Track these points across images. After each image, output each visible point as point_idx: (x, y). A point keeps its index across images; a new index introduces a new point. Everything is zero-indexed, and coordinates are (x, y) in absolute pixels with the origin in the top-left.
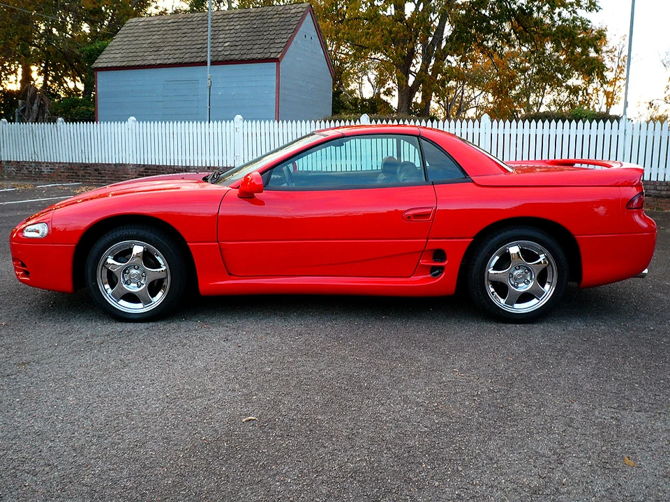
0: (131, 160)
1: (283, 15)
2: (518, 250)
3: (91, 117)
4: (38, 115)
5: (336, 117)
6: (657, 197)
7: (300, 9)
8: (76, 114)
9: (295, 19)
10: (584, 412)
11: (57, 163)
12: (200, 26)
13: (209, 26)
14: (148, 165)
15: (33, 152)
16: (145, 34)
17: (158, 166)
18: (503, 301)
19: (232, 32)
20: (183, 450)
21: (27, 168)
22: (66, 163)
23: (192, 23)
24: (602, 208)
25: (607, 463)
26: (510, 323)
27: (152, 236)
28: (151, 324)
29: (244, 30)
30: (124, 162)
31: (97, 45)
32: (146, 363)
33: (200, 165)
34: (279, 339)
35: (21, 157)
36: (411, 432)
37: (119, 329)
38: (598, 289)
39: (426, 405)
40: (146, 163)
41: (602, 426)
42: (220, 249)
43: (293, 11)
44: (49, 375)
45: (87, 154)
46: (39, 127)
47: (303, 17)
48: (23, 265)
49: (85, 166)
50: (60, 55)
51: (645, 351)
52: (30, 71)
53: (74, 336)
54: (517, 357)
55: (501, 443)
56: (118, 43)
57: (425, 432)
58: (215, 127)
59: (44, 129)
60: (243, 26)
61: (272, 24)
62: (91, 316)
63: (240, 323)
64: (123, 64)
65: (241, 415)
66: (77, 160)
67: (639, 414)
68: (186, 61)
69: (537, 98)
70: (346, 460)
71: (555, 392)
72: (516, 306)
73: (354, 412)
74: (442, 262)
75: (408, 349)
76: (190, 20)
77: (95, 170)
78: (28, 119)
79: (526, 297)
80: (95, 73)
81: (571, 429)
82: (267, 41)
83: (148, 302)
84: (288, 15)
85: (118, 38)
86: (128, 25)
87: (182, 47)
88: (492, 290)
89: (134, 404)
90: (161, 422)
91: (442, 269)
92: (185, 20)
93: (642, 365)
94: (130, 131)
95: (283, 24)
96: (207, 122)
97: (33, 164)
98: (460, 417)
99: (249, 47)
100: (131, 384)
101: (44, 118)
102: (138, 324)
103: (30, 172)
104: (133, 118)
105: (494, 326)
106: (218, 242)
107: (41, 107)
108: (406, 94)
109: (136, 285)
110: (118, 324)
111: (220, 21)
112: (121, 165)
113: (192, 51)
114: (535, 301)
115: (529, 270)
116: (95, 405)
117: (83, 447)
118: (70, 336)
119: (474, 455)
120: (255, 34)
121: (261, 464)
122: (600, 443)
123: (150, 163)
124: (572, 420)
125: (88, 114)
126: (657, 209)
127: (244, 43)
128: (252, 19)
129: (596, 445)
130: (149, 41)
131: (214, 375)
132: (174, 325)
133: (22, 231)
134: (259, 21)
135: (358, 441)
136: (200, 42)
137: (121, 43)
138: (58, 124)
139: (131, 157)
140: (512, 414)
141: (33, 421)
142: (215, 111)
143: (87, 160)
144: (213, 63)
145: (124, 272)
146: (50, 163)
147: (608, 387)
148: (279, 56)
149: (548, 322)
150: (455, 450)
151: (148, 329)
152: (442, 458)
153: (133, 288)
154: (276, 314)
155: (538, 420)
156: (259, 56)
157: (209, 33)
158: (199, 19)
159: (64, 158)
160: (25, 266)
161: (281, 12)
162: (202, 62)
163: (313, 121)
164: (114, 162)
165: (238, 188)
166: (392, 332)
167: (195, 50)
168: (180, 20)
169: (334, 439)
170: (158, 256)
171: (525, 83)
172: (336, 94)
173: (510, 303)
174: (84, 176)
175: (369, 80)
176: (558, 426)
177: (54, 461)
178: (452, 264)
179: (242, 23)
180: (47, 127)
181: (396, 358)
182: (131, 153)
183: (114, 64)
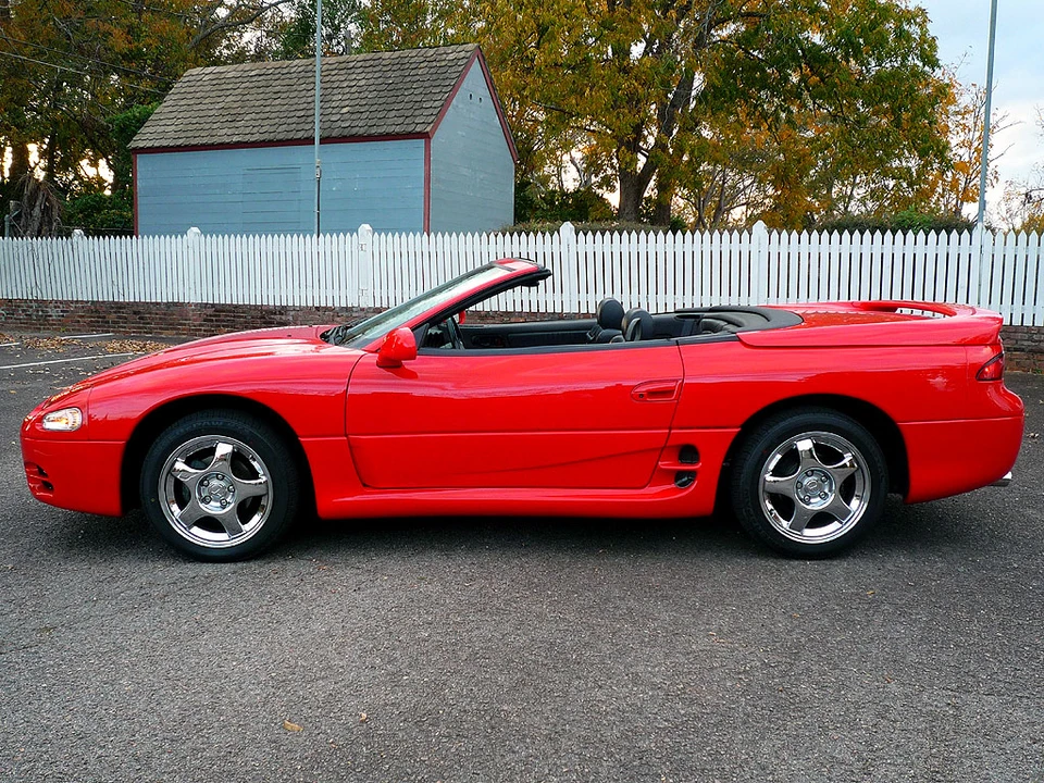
0: (192, 296)
1: (434, 64)
2: (811, 445)
3: (127, 228)
4: (41, 224)
5: (521, 226)
6: (1033, 352)
7: (463, 54)
8: (103, 222)
9: (453, 69)
10: (907, 696)
11: (72, 302)
12: (302, 81)
13: (318, 82)
14: (219, 304)
15: (34, 284)
16: (214, 94)
17: (237, 306)
18: (785, 523)
19: (353, 90)
20: (302, 759)
21: (23, 311)
22: (88, 302)
23: (289, 76)
24: (939, 379)
25: (937, 772)
26: (797, 559)
27: (248, 429)
28: (239, 565)
29: (373, 88)
30: (181, 301)
31: (137, 111)
32: (237, 626)
33: (304, 304)
34: (439, 587)
35: (15, 292)
36: (644, 729)
37: (191, 574)
38: (936, 503)
39: (666, 687)
40: (216, 302)
41: (933, 717)
42: (350, 447)
43: (451, 57)
44: (88, 646)
45: (120, 286)
46: (44, 245)
47: (467, 66)
48: (41, 472)
49: (119, 307)
50: (75, 125)
51: (1004, 601)
52: (27, 152)
53: (121, 584)
54: (806, 613)
55: (779, 744)
56: (170, 109)
57: (664, 729)
58: (327, 243)
59: (52, 248)
60: (371, 81)
61: (418, 77)
62: (145, 553)
63: (378, 561)
64: (179, 142)
65: (386, 704)
66: (105, 296)
67: (990, 698)
68: (281, 137)
69: (844, 188)
70: (547, 771)
71: (863, 665)
72: (808, 532)
73: (558, 699)
74: (692, 464)
75: (639, 600)
76: (285, 71)
77: (135, 313)
78: (25, 232)
79: (821, 519)
80: (133, 157)
81: (884, 722)
82: (410, 105)
83: (236, 531)
84: (443, 64)
85: (170, 99)
86: (187, 79)
87: (273, 115)
88: (770, 507)
89: (222, 690)
90: (264, 717)
91: (692, 474)
92: (277, 71)
93: (997, 623)
94: (191, 252)
95: (435, 77)
96: (315, 236)
97: (34, 305)
98: (717, 705)
99: (381, 115)
100: (216, 660)
101: (50, 230)
102: (219, 566)
103: (29, 316)
104: (195, 229)
105: (771, 564)
106: (346, 436)
107: (46, 211)
108: (633, 185)
109: (219, 504)
110: (189, 565)
111: (333, 73)
112: (175, 304)
113: (290, 121)
114: (835, 525)
115: (828, 477)
116: (162, 692)
117: (149, 756)
118: (116, 585)
119: (739, 762)
120: (391, 93)
121: (419, 778)
122: (928, 743)
123: (223, 302)
124: (887, 709)
125: (121, 222)
126: (1034, 371)
127: (373, 108)
128: (385, 69)
129: (922, 745)
130: (221, 105)
131: (342, 645)
132: (276, 566)
133: (40, 420)
134: (398, 73)
135: (564, 743)
136: (301, 107)
137: (174, 109)
138: (75, 239)
139: (192, 292)
140: (797, 700)
141: (69, 717)
142: (328, 218)
143: (121, 297)
144: (324, 141)
145: (201, 484)
146: (61, 302)
147: (944, 658)
148: (428, 129)
149: (854, 557)
150: (710, 755)
151: (235, 572)
152: (691, 767)
153: (213, 508)
154: (433, 547)
155: (838, 710)
156: (398, 129)
157: (318, 92)
158: (300, 69)
159: (85, 294)
160: (45, 475)
161: (432, 59)
162: (307, 138)
163: (484, 234)
164: (165, 301)
165: (376, 352)
166: (615, 574)
167: (295, 119)
168: (271, 71)
169: (528, 740)
170: (254, 460)
171: (825, 164)
172: (521, 187)
173: (797, 527)
174: (117, 323)
175: (572, 161)
176: (866, 718)
177: (108, 777)
178: (708, 467)
179: (370, 76)
180: (57, 244)
181: (621, 615)
182: (192, 287)
183: (165, 143)
